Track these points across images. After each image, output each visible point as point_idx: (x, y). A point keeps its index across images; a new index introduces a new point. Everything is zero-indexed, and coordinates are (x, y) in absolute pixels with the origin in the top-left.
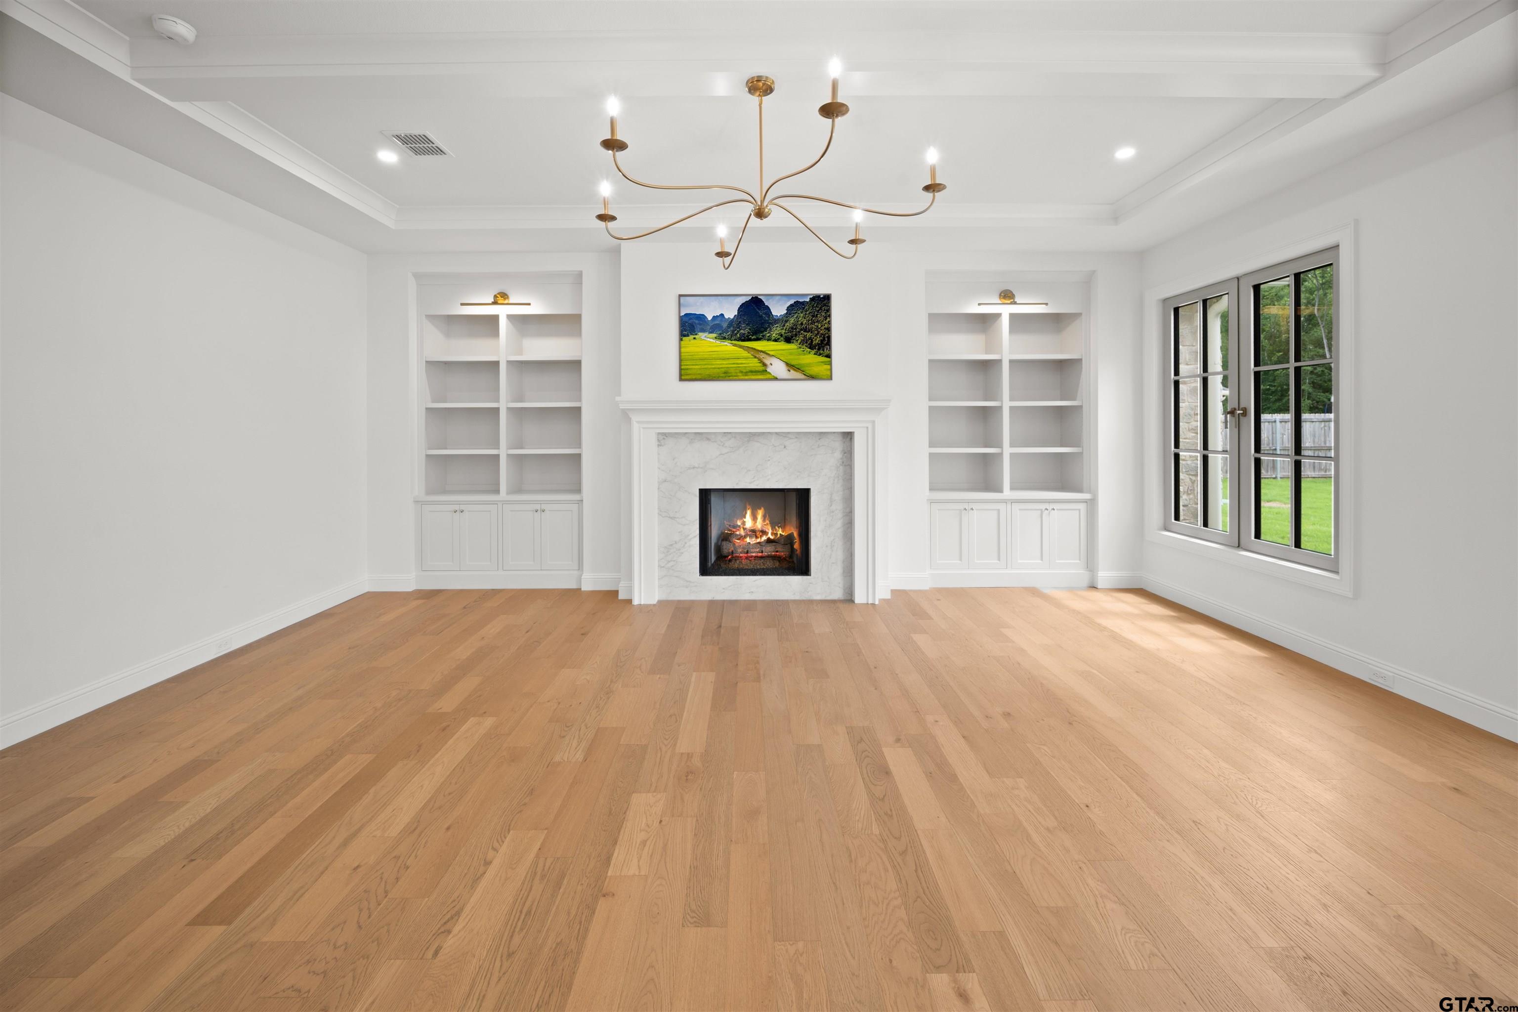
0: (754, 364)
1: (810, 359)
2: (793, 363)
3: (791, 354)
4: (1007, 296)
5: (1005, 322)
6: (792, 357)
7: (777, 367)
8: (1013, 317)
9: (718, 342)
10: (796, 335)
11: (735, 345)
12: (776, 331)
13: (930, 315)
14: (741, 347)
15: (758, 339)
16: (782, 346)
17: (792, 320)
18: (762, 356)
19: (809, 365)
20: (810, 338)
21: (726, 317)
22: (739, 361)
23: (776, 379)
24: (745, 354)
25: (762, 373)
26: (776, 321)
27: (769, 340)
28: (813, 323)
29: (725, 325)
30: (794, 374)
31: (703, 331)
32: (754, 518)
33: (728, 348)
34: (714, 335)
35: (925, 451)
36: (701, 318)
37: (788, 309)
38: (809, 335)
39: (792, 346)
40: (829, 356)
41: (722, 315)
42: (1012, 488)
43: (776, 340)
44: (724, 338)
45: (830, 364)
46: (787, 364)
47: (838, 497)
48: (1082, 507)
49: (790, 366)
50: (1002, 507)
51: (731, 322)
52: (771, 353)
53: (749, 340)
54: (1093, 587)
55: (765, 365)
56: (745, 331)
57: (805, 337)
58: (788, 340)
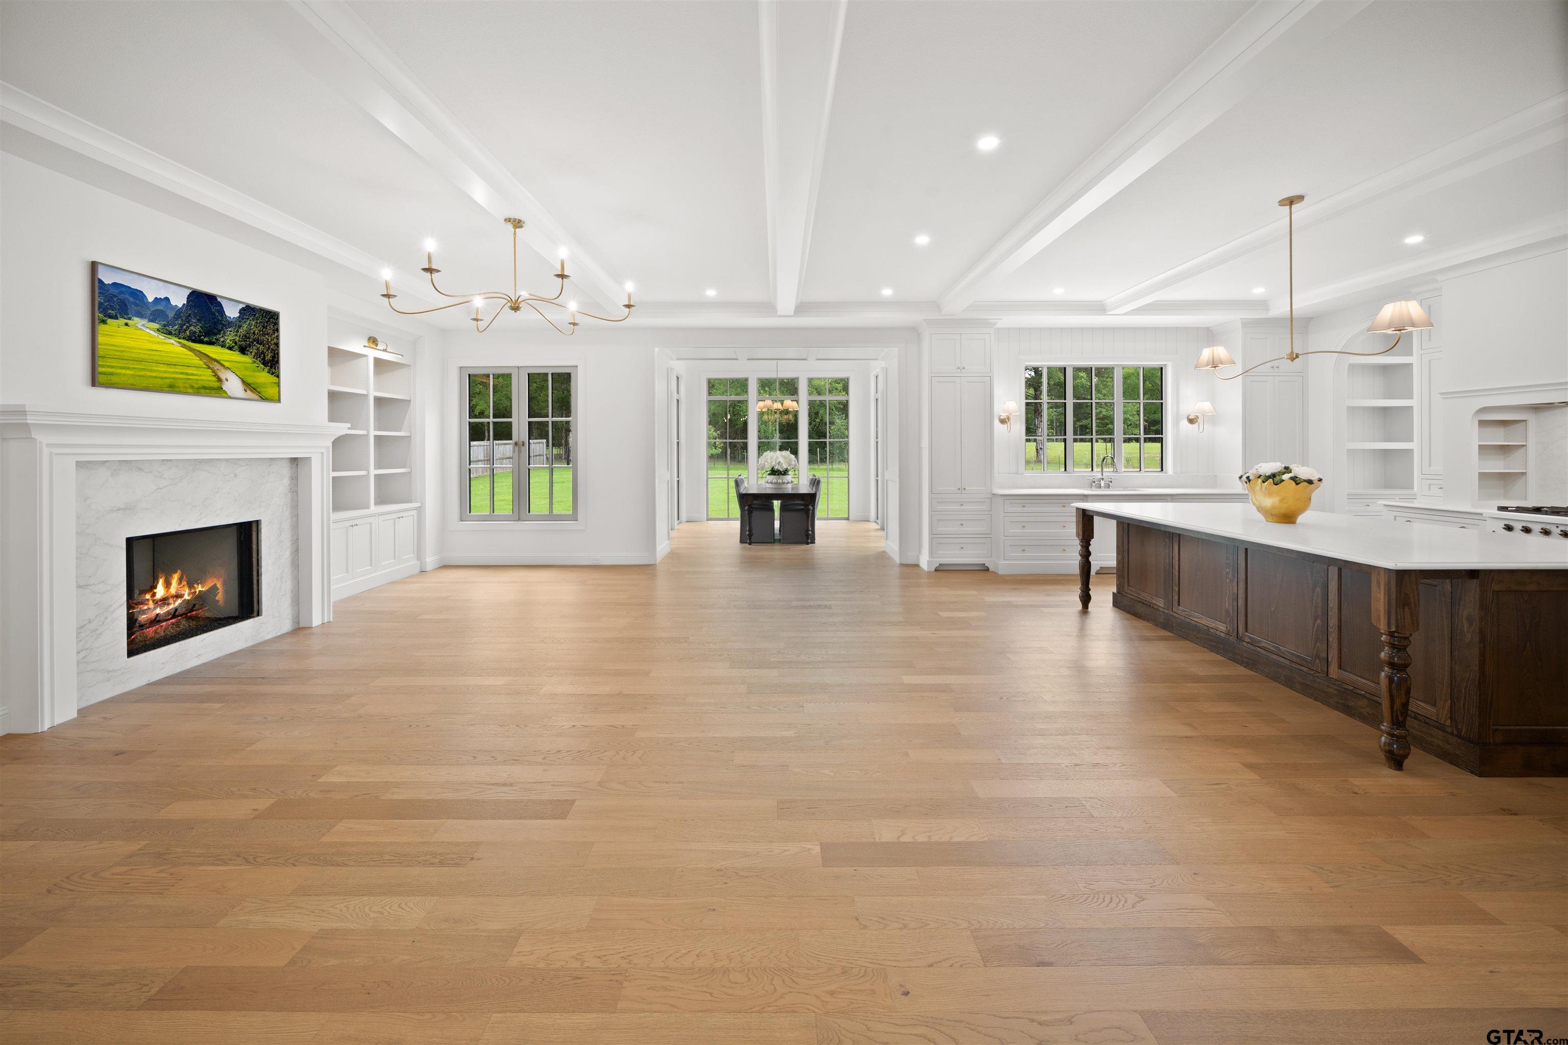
0: (206, 376)
1: (263, 377)
2: (250, 381)
3: (246, 369)
4: (373, 341)
5: (370, 363)
6: (247, 373)
7: (233, 385)
8: (376, 360)
9: (161, 337)
10: (250, 346)
11: (184, 346)
12: (230, 337)
14: (191, 350)
15: (210, 343)
16: (236, 356)
17: (246, 328)
18: (216, 366)
19: (263, 385)
20: (263, 353)
21: (173, 303)
22: (190, 371)
23: (230, 398)
24: (196, 361)
25: (216, 390)
26: (230, 324)
27: (223, 346)
28: (264, 335)
29: (171, 314)
30: (250, 394)
31: (140, 315)
32: (168, 585)
33: (173, 347)
34: (156, 326)
36: (138, 295)
37: (240, 312)
38: (261, 347)
39: (247, 359)
40: (278, 376)
41: (167, 299)
43: (230, 348)
44: (170, 333)
45: (279, 385)
46: (242, 381)
49: (247, 385)
51: (179, 312)
52: (227, 364)
53: (201, 342)
54: (423, 572)
55: (220, 380)
56: (196, 329)
57: (258, 349)
58: (243, 351)
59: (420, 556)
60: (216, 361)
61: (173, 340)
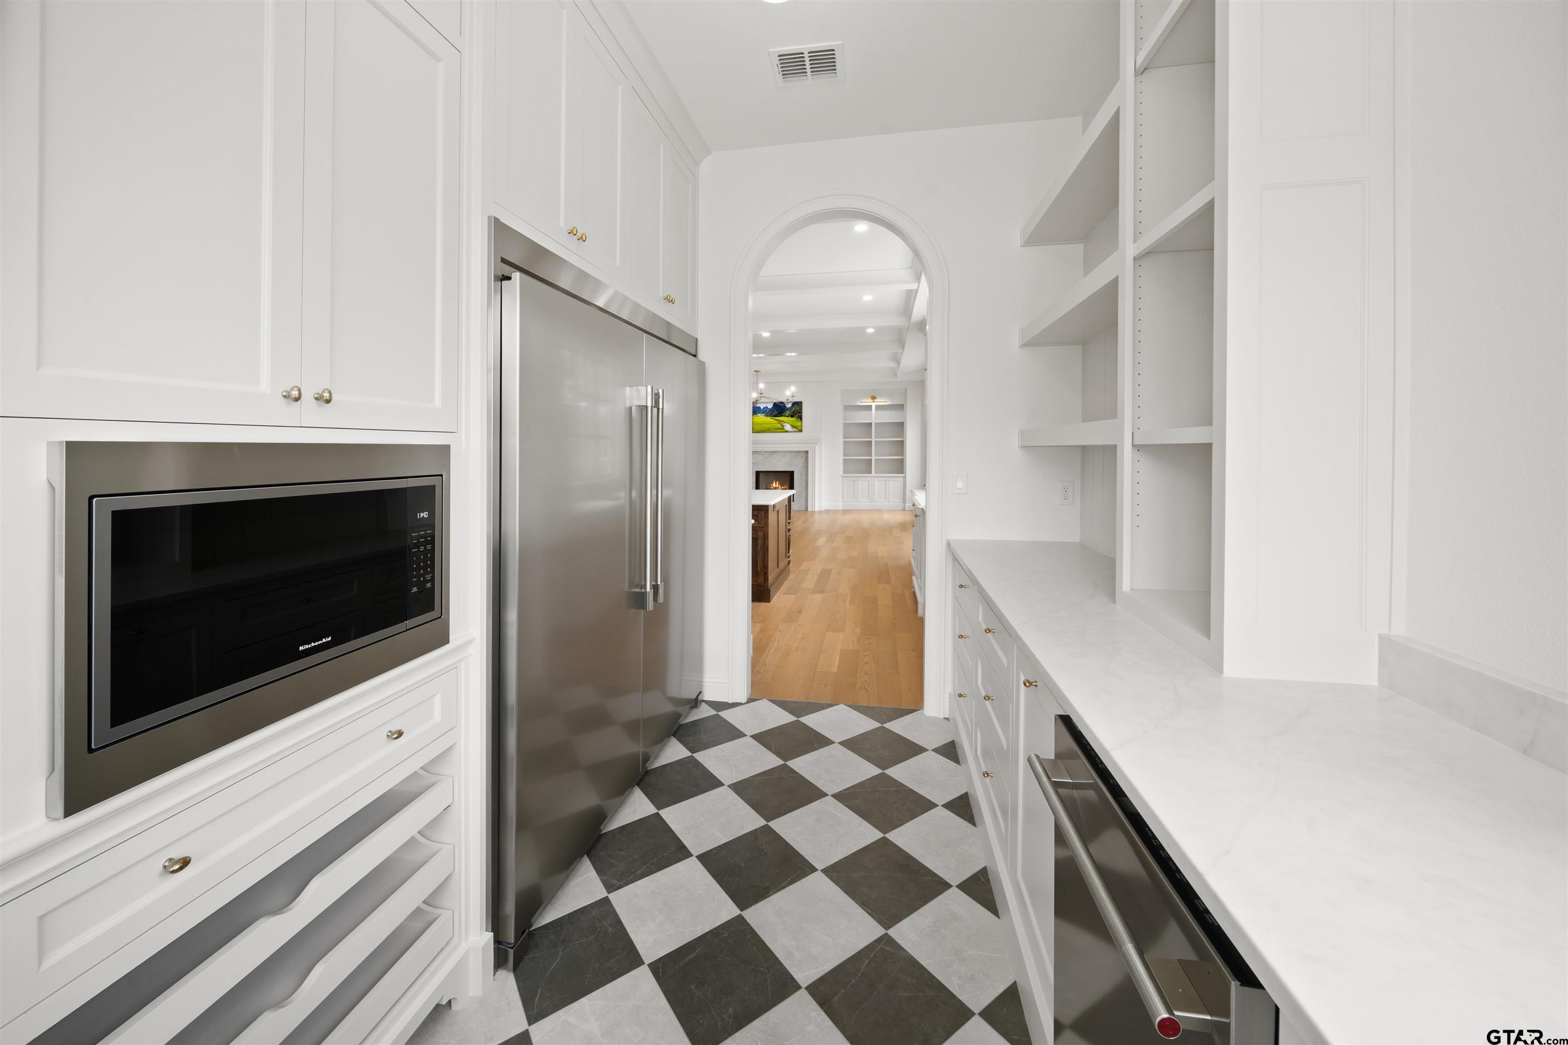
0: (779, 426)
1: (797, 423)
4: (874, 398)
5: (873, 408)
6: (791, 423)
7: (788, 427)
8: (876, 406)
9: (765, 417)
11: (772, 419)
12: (787, 413)
13: (844, 406)
14: (774, 420)
15: (780, 416)
16: (790, 419)
17: (794, 409)
18: (782, 423)
19: (797, 425)
20: (798, 416)
21: (769, 407)
22: (773, 425)
23: (787, 432)
24: (775, 422)
25: (782, 430)
26: (788, 409)
27: (785, 416)
28: (798, 410)
29: (768, 411)
30: (794, 429)
31: (759, 413)
33: (769, 419)
34: (764, 415)
35: (841, 458)
36: (759, 408)
37: (789, 406)
38: (797, 414)
40: (802, 422)
42: (875, 473)
43: (787, 417)
44: (768, 416)
45: (802, 424)
46: (792, 426)
47: (803, 474)
48: (902, 479)
49: (793, 426)
50: (870, 479)
51: (770, 410)
52: (785, 422)
53: (777, 416)
54: (904, 510)
55: (783, 426)
56: (776, 413)
58: (792, 416)
59: (904, 501)
60: (782, 421)
61: (768, 418)
